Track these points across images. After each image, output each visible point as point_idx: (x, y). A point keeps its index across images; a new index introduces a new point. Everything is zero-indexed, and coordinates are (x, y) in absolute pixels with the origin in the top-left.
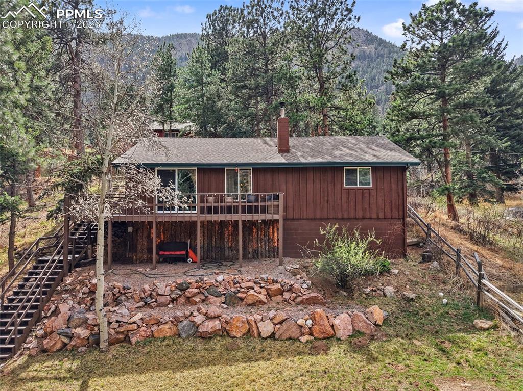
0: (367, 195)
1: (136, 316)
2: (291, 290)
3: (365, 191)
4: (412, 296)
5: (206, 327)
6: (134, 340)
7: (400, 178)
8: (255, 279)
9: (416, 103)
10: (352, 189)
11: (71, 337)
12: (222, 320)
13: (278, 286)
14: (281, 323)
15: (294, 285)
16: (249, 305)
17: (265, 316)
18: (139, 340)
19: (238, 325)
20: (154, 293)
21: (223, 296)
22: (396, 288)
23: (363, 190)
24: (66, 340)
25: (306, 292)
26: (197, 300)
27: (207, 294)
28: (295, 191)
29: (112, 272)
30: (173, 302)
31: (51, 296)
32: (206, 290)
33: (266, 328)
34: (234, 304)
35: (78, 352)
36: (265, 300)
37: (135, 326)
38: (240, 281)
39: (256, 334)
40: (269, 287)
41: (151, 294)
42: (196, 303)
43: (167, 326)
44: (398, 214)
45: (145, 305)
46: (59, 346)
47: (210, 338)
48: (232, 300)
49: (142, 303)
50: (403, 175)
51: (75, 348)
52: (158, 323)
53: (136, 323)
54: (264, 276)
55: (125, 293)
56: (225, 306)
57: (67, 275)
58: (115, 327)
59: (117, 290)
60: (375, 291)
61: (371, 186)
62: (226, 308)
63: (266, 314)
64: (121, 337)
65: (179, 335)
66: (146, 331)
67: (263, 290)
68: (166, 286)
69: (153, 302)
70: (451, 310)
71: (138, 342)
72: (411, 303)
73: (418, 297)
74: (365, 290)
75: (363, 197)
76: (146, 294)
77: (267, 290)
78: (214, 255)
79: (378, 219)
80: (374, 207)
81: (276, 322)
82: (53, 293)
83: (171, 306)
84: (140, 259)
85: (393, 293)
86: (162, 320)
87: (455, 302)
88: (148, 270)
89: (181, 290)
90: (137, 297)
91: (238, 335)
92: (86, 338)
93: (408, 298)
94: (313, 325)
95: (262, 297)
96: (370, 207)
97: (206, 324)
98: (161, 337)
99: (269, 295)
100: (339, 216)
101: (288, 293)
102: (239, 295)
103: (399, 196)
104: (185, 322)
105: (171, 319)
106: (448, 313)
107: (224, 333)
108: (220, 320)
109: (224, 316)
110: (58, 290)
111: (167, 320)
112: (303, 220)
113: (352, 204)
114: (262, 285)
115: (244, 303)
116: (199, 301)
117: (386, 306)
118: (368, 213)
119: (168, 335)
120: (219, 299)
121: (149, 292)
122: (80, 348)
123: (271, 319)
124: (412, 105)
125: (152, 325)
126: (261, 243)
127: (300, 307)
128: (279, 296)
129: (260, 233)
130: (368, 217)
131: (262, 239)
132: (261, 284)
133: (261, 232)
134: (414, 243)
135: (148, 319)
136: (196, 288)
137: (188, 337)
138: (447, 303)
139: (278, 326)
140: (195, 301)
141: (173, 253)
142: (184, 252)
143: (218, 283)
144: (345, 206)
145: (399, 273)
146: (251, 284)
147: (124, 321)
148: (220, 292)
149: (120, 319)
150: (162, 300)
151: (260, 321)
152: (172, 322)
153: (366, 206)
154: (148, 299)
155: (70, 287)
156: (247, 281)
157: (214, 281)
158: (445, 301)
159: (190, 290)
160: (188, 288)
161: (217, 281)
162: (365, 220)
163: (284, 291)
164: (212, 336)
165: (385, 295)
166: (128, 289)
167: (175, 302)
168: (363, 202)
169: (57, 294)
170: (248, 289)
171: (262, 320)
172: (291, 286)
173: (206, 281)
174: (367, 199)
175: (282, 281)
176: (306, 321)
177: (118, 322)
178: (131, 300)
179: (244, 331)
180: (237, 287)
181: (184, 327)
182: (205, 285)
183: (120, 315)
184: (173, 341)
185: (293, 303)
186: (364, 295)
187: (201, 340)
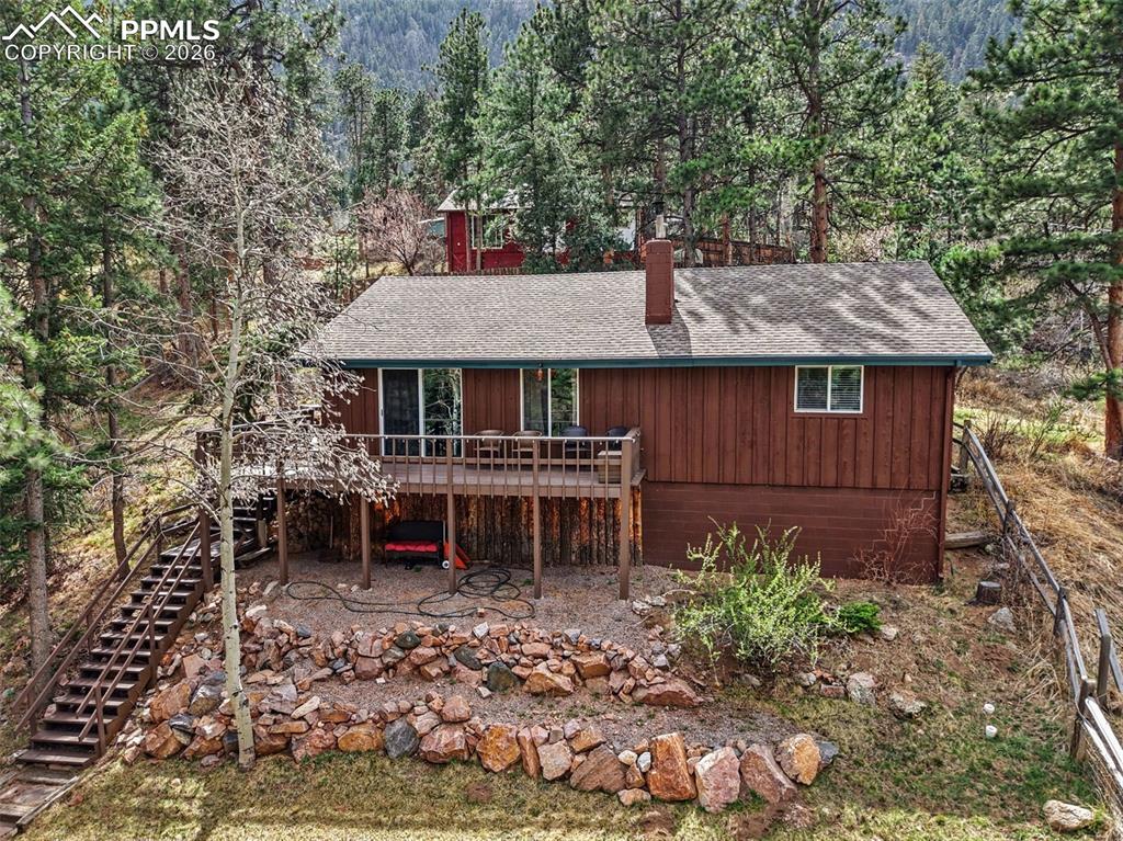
0: (849, 431)
1: (306, 705)
2: (626, 668)
3: (846, 421)
4: (914, 706)
5: (436, 741)
6: (299, 754)
7: (939, 393)
8: (554, 636)
9: (1044, 152)
10: (812, 416)
11: (192, 735)
12: (468, 729)
13: (599, 658)
14: (587, 751)
15: (633, 659)
16: (536, 695)
17: (556, 732)
18: (310, 754)
19: (500, 744)
20: (351, 652)
21: (486, 669)
22: (878, 678)
23: (841, 419)
24: (184, 740)
25: (658, 679)
26: (434, 671)
27: (453, 660)
28: (676, 418)
29: (287, 591)
30: (387, 672)
31: (178, 634)
32: (454, 651)
33: (555, 759)
34: (506, 688)
35: (202, 765)
36: (568, 688)
37: (303, 726)
38: (522, 638)
39: (532, 769)
40: (578, 660)
41: (346, 652)
42: (430, 679)
43: (362, 730)
44: (925, 480)
45: (333, 674)
46: (171, 748)
47: (444, 765)
48: (502, 681)
49: (327, 671)
50: (946, 383)
51: (196, 756)
52: (348, 722)
53: (305, 720)
54: (571, 632)
55: (299, 646)
56: (485, 692)
57: (212, 589)
58: (267, 723)
59: (283, 638)
60: (826, 682)
61: (861, 412)
62: (487, 697)
63: (559, 729)
64: (278, 742)
65: (386, 752)
66: (322, 737)
67: (566, 663)
68: (375, 639)
69: (347, 671)
70: (1001, 757)
71: (307, 758)
72: (906, 724)
73: (927, 712)
74: (804, 676)
75: (840, 438)
76: (336, 651)
77: (575, 664)
78: (500, 551)
79: (874, 489)
80: (865, 462)
81: (577, 748)
82: (182, 627)
83: (380, 680)
84: (355, 552)
85: (868, 693)
86: (354, 716)
87: (1019, 735)
88: (355, 588)
89: (403, 649)
90: (319, 657)
91: (498, 767)
92: (217, 739)
93: (902, 711)
94: (651, 768)
95: (563, 681)
96: (855, 459)
97: (437, 734)
98: (352, 749)
99: (581, 675)
100: (779, 478)
101: (621, 676)
102: (517, 670)
103: (931, 434)
104: (399, 725)
105: (372, 715)
106: (989, 766)
107: (471, 756)
108: (465, 729)
109: (476, 719)
110: (192, 622)
111: (364, 717)
112: (692, 486)
113: (813, 451)
114: (566, 653)
115: (526, 688)
116: (438, 674)
117: (841, 725)
118: (849, 474)
119: (365, 748)
120: (476, 675)
121: (342, 648)
122: (206, 758)
123: (569, 740)
124: (1030, 159)
125: (337, 724)
126: (599, 531)
127: (641, 712)
128: (601, 679)
129: (596, 511)
130: (851, 485)
131: (599, 523)
132: (564, 650)
133: (599, 508)
134: (972, 543)
135: (328, 712)
136: (434, 646)
137: (400, 757)
138: (997, 736)
139: (579, 759)
140: (429, 674)
141: (412, 548)
142: (433, 548)
143: (476, 641)
144: (794, 454)
145: (897, 636)
146: (543, 648)
147: (284, 711)
148: (480, 660)
149: (277, 707)
150: (365, 666)
151: (544, 744)
152: (375, 722)
153: (847, 458)
154: (339, 663)
155: (212, 616)
156: (536, 641)
157: (467, 634)
158: (991, 730)
159: (420, 650)
160: (417, 645)
161: (474, 635)
162: (840, 491)
163: (612, 669)
164: (447, 760)
165: (847, 697)
166: (304, 638)
167: (391, 671)
168: (839, 447)
169: (190, 629)
170: (535, 658)
171: (547, 741)
172: (627, 661)
173: (453, 632)
174: (849, 442)
175: (610, 647)
176: (639, 756)
177: (273, 712)
178: (308, 663)
179: (510, 759)
180: (515, 652)
181: (394, 736)
182: (450, 642)
183: (278, 699)
184: (372, 762)
185: (627, 699)
186: (800, 690)
187: (425, 767)
